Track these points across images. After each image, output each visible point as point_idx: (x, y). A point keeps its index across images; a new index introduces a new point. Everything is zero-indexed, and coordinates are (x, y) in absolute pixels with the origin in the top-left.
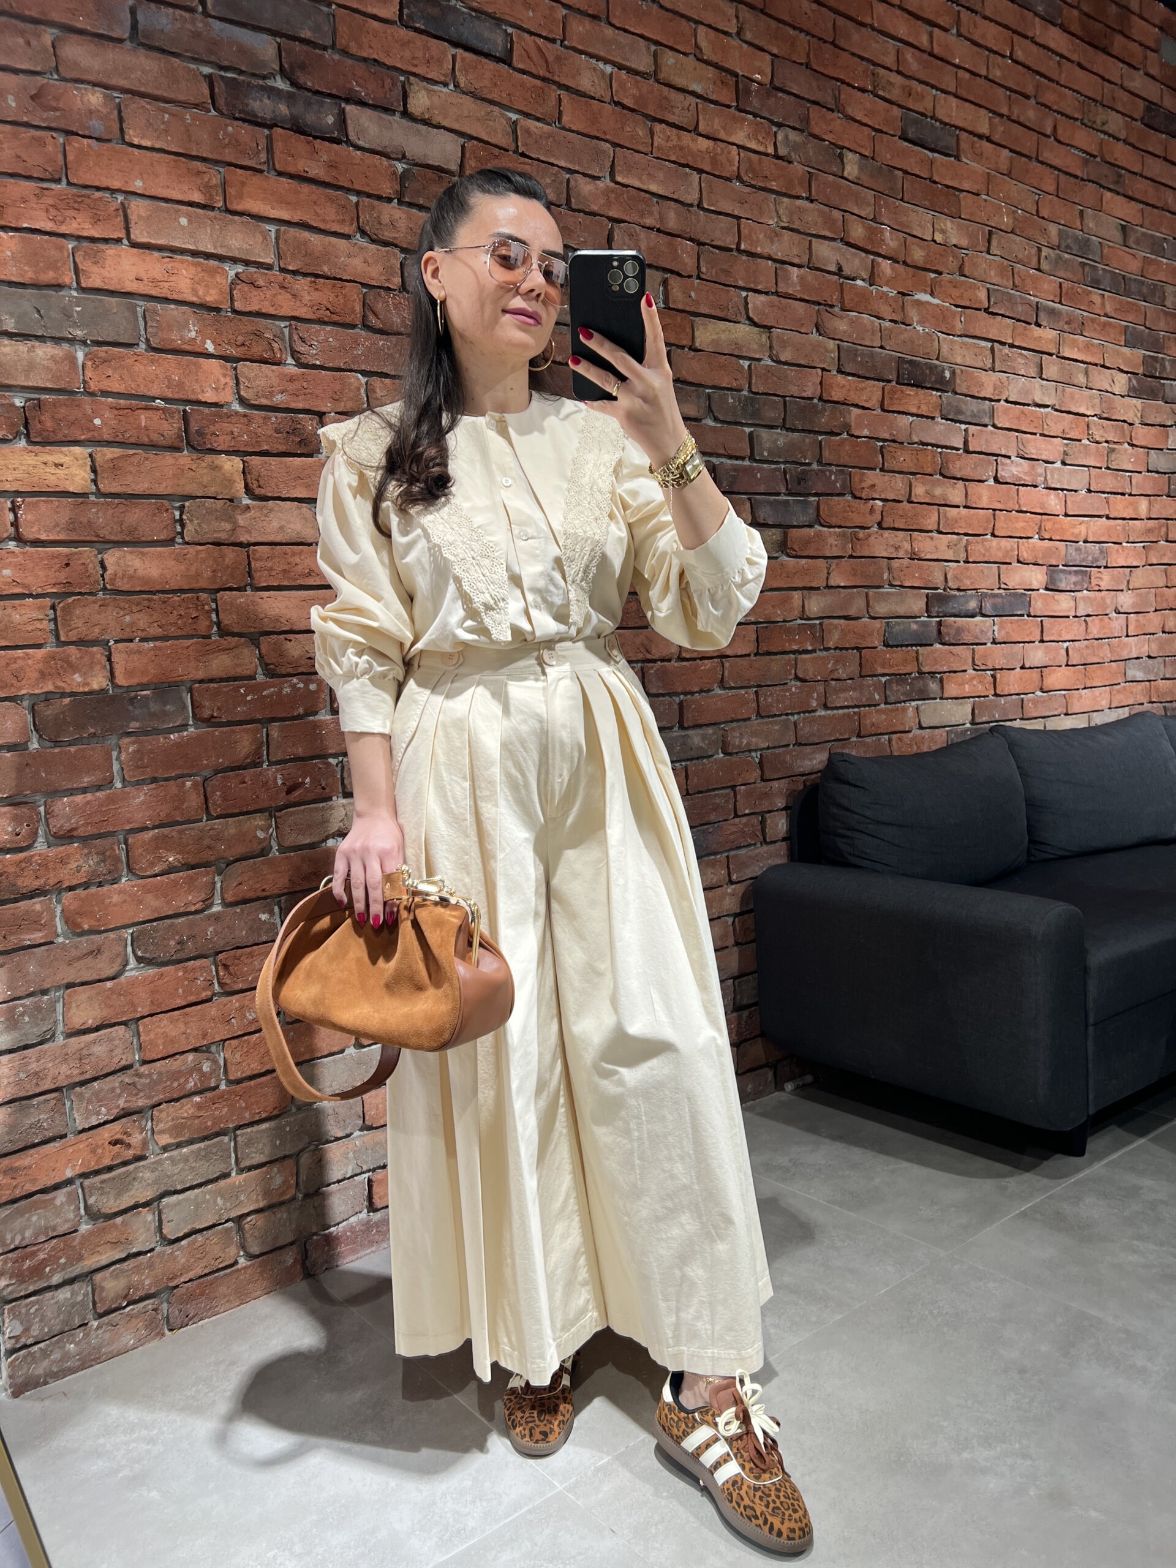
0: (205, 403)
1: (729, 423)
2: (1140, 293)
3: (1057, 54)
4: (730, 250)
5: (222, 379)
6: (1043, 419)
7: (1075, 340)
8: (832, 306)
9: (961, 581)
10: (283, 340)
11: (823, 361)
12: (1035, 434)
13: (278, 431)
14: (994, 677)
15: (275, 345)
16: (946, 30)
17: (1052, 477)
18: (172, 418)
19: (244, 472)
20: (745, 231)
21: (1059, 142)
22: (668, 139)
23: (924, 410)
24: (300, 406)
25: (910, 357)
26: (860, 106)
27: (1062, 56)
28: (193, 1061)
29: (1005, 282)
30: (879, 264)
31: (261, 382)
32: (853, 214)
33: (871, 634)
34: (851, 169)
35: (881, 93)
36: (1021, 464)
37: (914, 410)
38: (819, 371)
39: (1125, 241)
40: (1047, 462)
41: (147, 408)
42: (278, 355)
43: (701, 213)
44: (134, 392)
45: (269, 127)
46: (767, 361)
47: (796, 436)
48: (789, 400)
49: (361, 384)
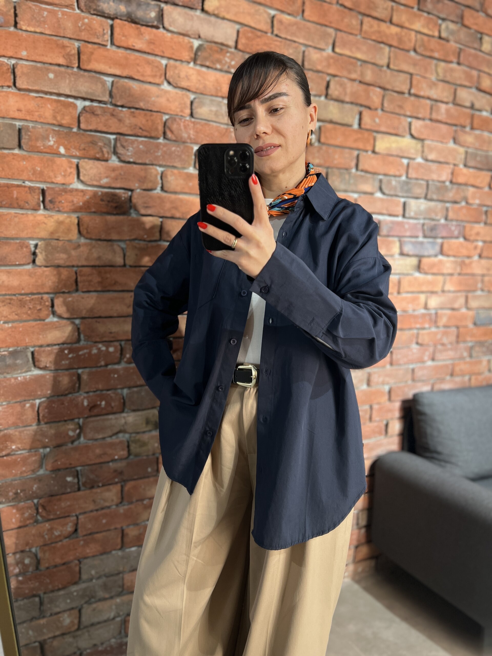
0: (57, 183)
1: (392, 196)
4: (402, 93)
5: (68, 169)
8: (464, 127)
10: (110, 147)
11: (455, 160)
13: (102, 200)
15: (105, 150)
18: (34, 192)
19: (78, 224)
20: (414, 82)
22: (371, 26)
24: (118, 185)
28: (20, 558)
31: (94, 172)
32: (484, 72)
34: (487, 46)
38: (452, 166)
41: (18, 186)
42: (106, 155)
43: (388, 71)
44: (10, 177)
45: (113, 19)
46: (419, 160)
47: (432, 204)
48: (430, 183)
49: (158, 173)
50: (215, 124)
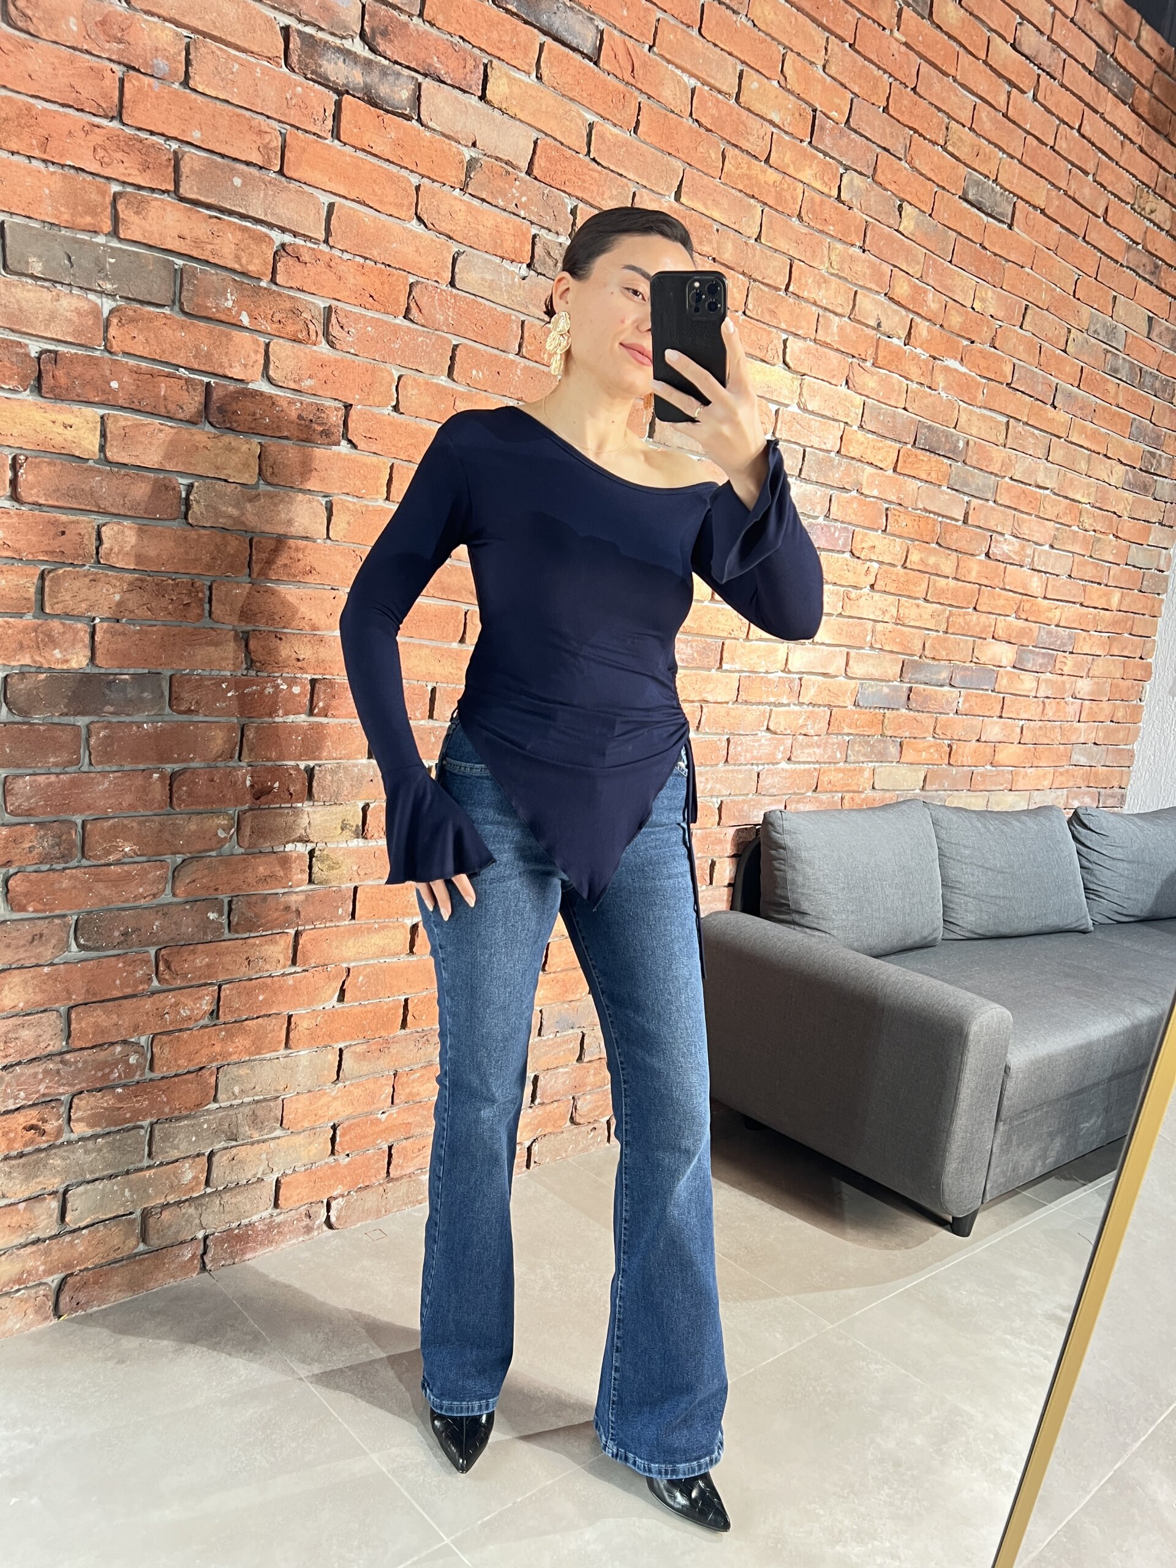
0: (232, 378)
2: (1152, 387)
3: (1122, 133)
4: (778, 289)
5: (252, 354)
6: (1040, 501)
7: (1084, 427)
8: (865, 361)
9: (938, 651)
10: (321, 323)
11: (847, 415)
12: (1030, 515)
13: (301, 417)
14: (950, 746)
15: (311, 326)
16: (1023, 92)
17: (1039, 557)
18: (195, 390)
19: (259, 457)
20: (796, 273)
21: (1108, 224)
23: (933, 477)
24: (329, 394)
25: (930, 423)
26: (929, 158)
27: (1126, 136)
28: (120, 1052)
29: (1031, 360)
30: (917, 324)
31: (291, 363)
32: (901, 270)
33: (844, 693)
34: (910, 221)
35: (950, 148)
36: (1013, 544)
37: (924, 476)
38: (842, 425)
39: (1149, 333)
40: (1036, 543)
41: (169, 375)
42: (314, 338)
43: (758, 246)
44: (157, 358)
45: (340, 93)
46: (794, 408)
47: (809, 487)
48: (808, 449)
49: (393, 380)
50: (487, 303)
